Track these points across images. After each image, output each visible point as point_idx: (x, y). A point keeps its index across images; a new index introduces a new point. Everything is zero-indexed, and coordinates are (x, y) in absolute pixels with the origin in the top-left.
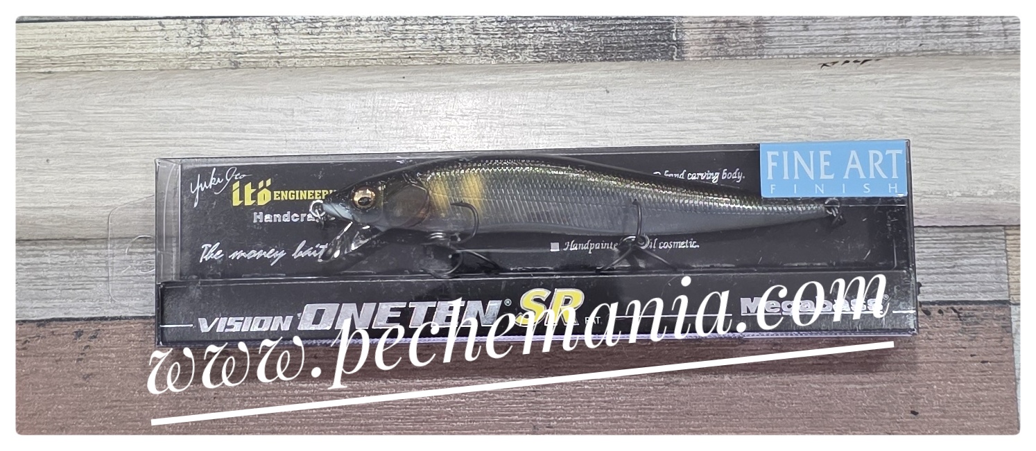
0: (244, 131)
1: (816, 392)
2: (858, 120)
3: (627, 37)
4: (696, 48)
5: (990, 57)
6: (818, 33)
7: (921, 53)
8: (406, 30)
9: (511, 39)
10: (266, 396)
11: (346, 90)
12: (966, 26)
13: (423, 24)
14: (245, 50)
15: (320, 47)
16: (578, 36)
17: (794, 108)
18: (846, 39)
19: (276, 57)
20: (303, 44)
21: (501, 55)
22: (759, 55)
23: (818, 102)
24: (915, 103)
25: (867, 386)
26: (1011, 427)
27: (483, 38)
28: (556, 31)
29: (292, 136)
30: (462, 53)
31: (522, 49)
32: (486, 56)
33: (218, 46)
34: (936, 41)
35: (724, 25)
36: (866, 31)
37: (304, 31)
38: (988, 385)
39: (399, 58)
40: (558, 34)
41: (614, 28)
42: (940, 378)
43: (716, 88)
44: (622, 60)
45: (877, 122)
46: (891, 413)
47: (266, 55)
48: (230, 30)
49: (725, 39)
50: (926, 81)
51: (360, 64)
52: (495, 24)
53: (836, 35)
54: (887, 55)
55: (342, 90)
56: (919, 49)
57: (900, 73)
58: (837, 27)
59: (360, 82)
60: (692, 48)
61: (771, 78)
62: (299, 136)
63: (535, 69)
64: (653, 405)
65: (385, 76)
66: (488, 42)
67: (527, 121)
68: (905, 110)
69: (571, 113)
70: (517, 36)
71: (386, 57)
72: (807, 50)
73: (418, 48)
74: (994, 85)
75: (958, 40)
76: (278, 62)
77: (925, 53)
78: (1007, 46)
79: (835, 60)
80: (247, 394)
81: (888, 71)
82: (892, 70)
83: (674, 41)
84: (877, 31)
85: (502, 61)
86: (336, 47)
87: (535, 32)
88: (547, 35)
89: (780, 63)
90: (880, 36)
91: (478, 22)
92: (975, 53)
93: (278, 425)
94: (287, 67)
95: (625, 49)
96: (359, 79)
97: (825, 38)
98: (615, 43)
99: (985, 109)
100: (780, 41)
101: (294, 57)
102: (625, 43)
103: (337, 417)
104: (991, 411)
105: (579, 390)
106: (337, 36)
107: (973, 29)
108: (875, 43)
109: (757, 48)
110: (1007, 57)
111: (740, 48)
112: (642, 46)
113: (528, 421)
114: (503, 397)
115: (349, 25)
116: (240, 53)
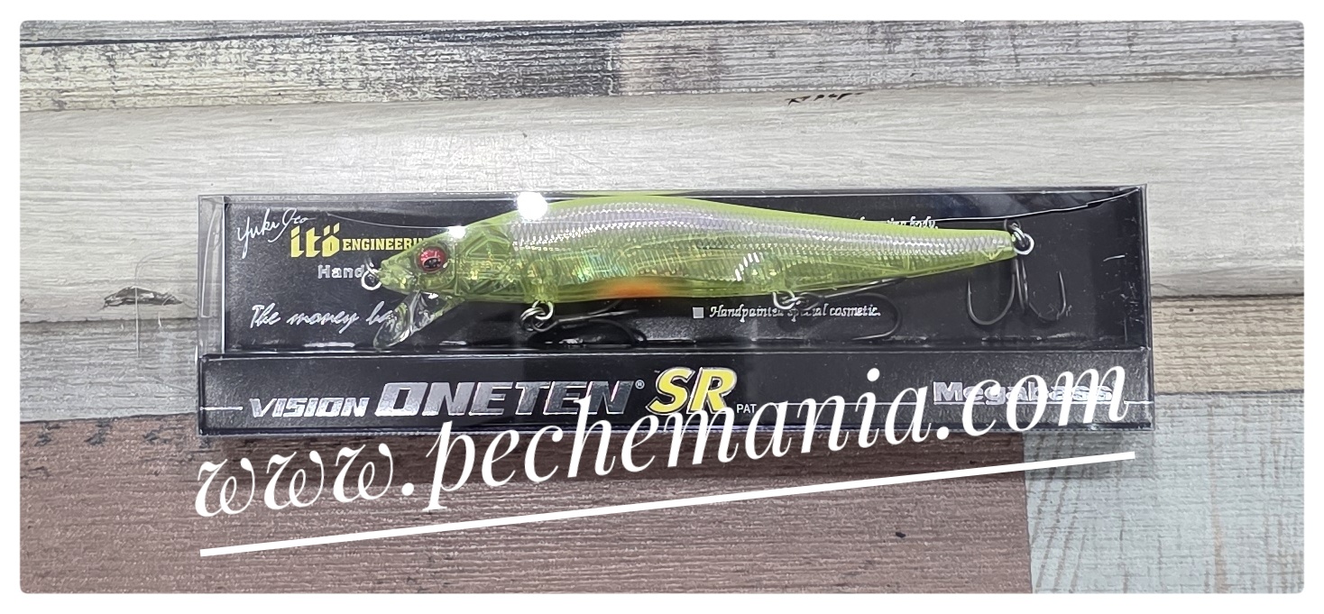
0: (67, 189)
1: (779, 509)
2: (833, 169)
3: (552, 66)
4: (637, 80)
5: (996, 89)
6: (785, 60)
7: (914, 85)
8: (276, 60)
9: (407, 71)
10: (93, 523)
11: (197, 137)
12: (969, 50)
13: (298, 52)
14: (72, 87)
15: (167, 82)
16: (489, 65)
17: (754, 155)
18: (820, 68)
19: (111, 96)
20: (145, 79)
21: (395, 90)
22: (714, 89)
23: (785, 147)
24: (903, 147)
25: (843, 502)
26: (1018, 551)
27: (372, 70)
28: (463, 59)
29: (127, 195)
30: (345, 89)
31: (422, 83)
32: (376, 92)
33: (38, 82)
34: (931, 70)
35: (671, 51)
36: (845, 58)
37: (148, 63)
38: (992, 498)
39: (266, 95)
40: (466, 63)
41: (534, 56)
42: (931, 491)
43: (659, 130)
44: (545, 95)
45: (856, 172)
46: (871, 536)
47: (99, 93)
48: (54, 62)
49: (673, 69)
50: (915, 120)
51: (218, 103)
52: (388, 51)
53: (808, 63)
54: (871, 88)
55: (190, 137)
56: (911, 79)
57: (885, 110)
58: (810, 53)
59: (215, 126)
60: (632, 80)
61: (727, 118)
62: (137, 195)
63: (436, 108)
64: (577, 528)
65: (246, 118)
66: (378, 74)
67: (424, 173)
68: (891, 156)
69: (480, 163)
70: (414, 66)
71: (249, 94)
72: (772, 82)
73: (290, 83)
74: (1001, 125)
75: (959, 68)
76: (114, 102)
77: (917, 85)
78: (1019, 75)
79: (806, 94)
80: (70, 522)
81: (870, 108)
82: (877, 107)
83: (609, 72)
84: (860, 58)
85: (395, 98)
86: (187, 82)
87: (437, 61)
88: (452, 65)
89: (739, 99)
90: (863, 64)
91: (366, 49)
92: (979, 84)
93: (109, 559)
94: (125, 108)
95: (549, 82)
96: (214, 122)
97: (795, 67)
98: (536, 75)
99: (987, 154)
100: (740, 71)
101: (134, 95)
102: (549, 74)
103: (183, 550)
104: (995, 532)
105: (486, 511)
106: (189, 68)
107: (978, 53)
108: (857, 72)
109: (712, 80)
110: (1019, 89)
111: (691, 79)
112: (570, 78)
113: (422, 551)
114: (391, 521)
115: (204, 54)
116: (67, 91)
